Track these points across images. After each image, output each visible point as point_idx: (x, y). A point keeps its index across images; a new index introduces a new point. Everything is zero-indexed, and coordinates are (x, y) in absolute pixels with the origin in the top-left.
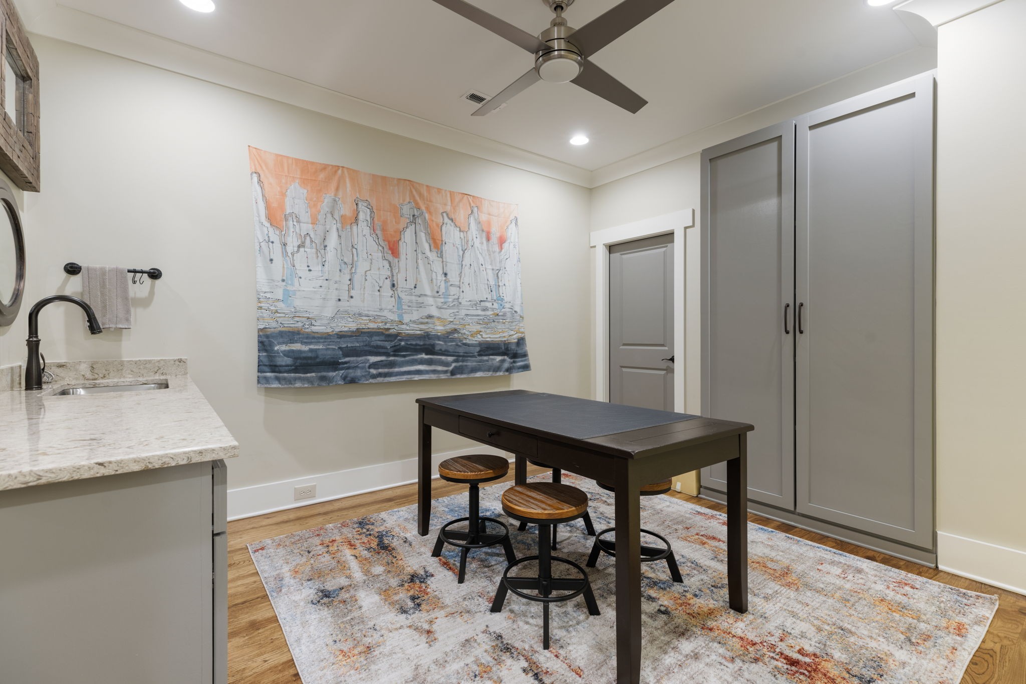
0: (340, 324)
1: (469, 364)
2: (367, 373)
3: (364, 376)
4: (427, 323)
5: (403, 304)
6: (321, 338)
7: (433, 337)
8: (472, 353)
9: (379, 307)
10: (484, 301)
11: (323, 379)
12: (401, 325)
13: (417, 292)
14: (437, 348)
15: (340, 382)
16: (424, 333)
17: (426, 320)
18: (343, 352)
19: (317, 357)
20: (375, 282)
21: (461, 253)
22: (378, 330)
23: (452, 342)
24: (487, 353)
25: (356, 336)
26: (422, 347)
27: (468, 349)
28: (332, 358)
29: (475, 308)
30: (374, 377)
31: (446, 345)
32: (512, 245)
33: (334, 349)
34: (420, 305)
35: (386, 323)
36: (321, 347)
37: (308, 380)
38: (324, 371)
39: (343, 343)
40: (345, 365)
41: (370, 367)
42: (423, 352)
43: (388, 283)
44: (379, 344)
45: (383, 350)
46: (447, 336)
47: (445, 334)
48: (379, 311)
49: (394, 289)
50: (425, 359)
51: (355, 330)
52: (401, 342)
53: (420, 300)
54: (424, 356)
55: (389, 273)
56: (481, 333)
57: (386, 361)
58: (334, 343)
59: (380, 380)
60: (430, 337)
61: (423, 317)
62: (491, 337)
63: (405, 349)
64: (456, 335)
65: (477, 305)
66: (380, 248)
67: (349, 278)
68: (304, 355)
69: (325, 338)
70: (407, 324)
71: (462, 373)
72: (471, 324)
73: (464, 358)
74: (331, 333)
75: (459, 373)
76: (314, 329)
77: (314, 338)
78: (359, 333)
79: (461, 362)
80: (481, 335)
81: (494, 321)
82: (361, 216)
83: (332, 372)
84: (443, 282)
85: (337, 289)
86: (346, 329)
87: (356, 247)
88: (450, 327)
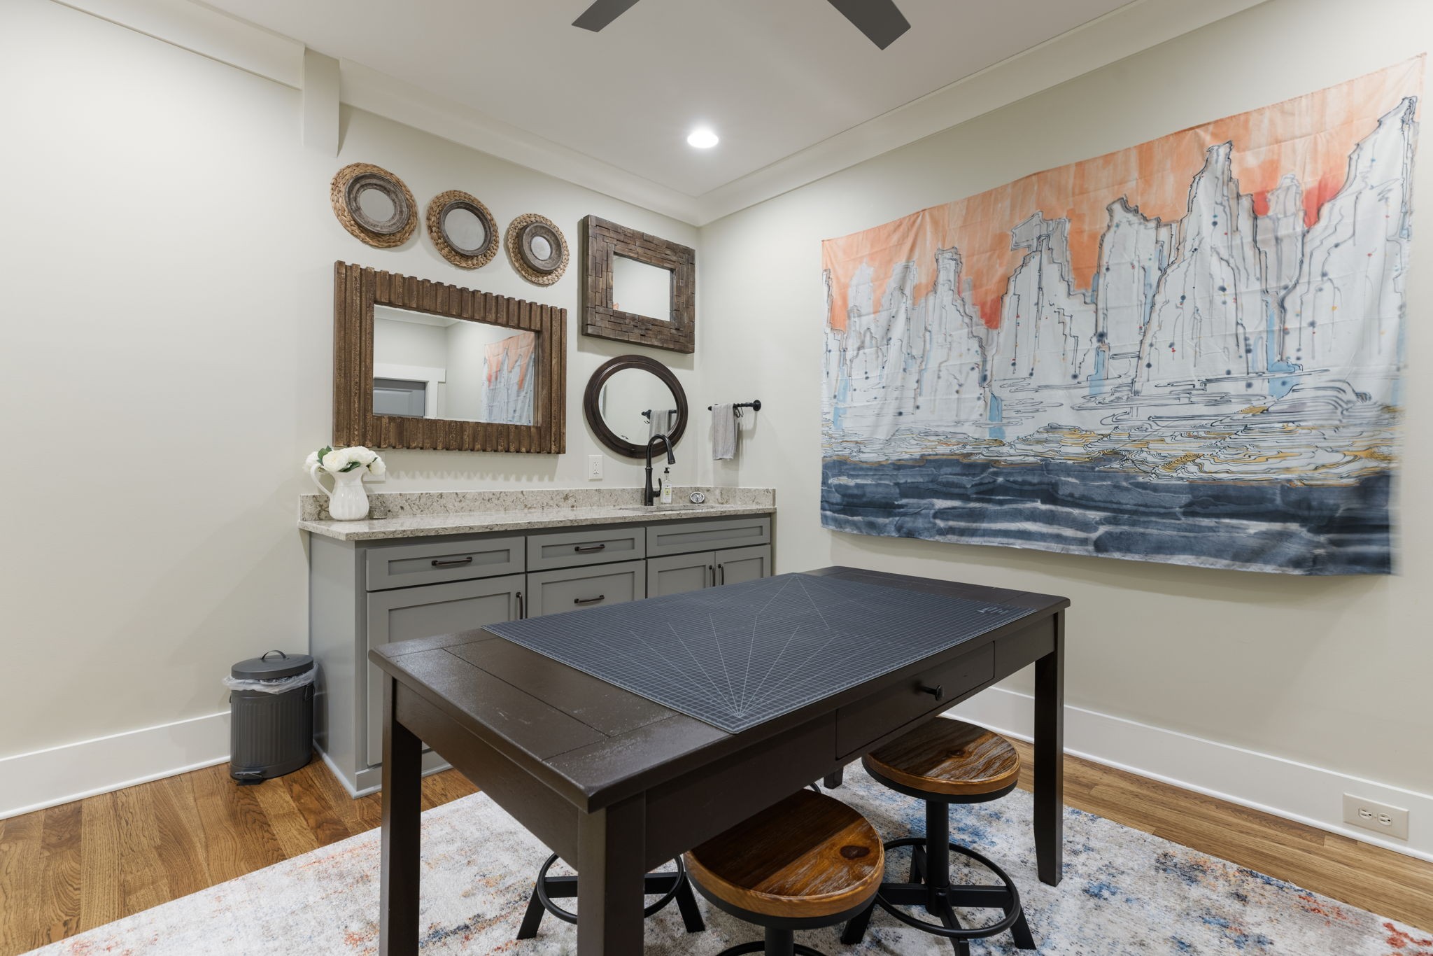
0: (899, 449)
1: (1153, 531)
2: (930, 525)
3: (927, 529)
4: (1046, 441)
5: (1005, 408)
6: (870, 469)
7: (1056, 467)
8: (1165, 508)
9: (956, 419)
10: (1217, 380)
11: (872, 525)
12: (1000, 446)
13: (1034, 382)
14: (1064, 491)
15: (894, 534)
16: (1041, 460)
17: (1046, 435)
18: (900, 490)
19: (864, 495)
20: (951, 378)
21: (1155, 275)
22: (950, 457)
23: (1103, 479)
24: (1212, 509)
25: (919, 466)
26: (1036, 488)
27: (1150, 496)
28: (884, 498)
29: (1186, 401)
30: (942, 532)
31: (1085, 485)
32: (1369, 197)
33: (887, 486)
34: (1037, 407)
35: (965, 445)
36: (869, 482)
37: (854, 524)
38: (872, 516)
39: (901, 477)
40: (902, 510)
41: (935, 516)
42: (1038, 498)
43: (976, 375)
44: (950, 480)
45: (956, 491)
46: (1087, 469)
47: (1086, 462)
48: (955, 426)
49: (985, 385)
50: (1042, 511)
51: (918, 457)
52: (997, 476)
53: (1038, 397)
54: (1040, 505)
55: (978, 359)
56: (1198, 461)
57: (964, 508)
58: (888, 477)
59: (952, 538)
60: (1050, 468)
61: (1041, 430)
62: (1233, 469)
63: (1003, 489)
64: (1116, 465)
65: (1194, 392)
66: (967, 320)
67: (916, 379)
68: (850, 492)
69: (876, 470)
70: (1010, 445)
71: (1128, 550)
72: (1168, 440)
73: (1135, 517)
74: (884, 463)
75: (1119, 549)
76: (863, 457)
77: (861, 469)
78: (924, 462)
79: (1124, 524)
80: (1200, 466)
81: (1246, 428)
82: (942, 277)
83: (883, 517)
84: (1092, 354)
85: (896, 399)
86: (907, 456)
87: (929, 328)
88: (1098, 448)
